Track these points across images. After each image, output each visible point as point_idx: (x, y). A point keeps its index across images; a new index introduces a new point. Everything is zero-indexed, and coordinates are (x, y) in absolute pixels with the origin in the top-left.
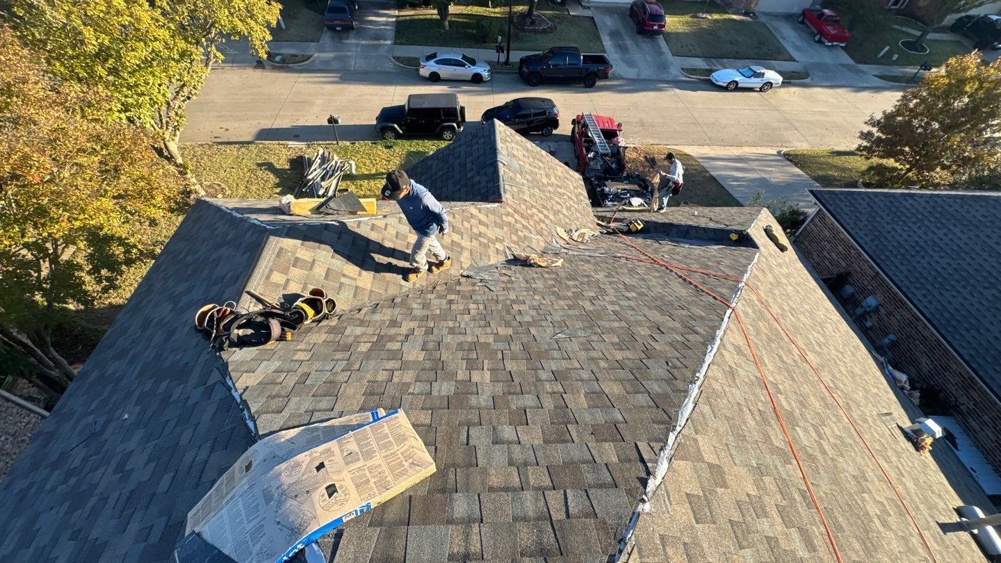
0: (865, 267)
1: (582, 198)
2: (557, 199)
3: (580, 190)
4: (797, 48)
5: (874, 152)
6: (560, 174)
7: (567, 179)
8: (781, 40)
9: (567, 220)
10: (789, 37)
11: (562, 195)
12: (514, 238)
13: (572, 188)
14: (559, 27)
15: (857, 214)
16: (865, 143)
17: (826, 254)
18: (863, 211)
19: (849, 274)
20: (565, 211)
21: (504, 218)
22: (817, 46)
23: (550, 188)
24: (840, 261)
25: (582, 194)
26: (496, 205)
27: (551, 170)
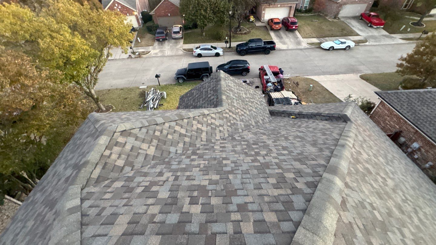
0: (410, 128)
1: (263, 103)
2: (250, 104)
3: (262, 99)
4: (361, 30)
5: (406, 72)
6: (252, 92)
7: (255, 95)
8: (352, 28)
9: (256, 114)
10: (356, 26)
11: (252, 102)
12: (229, 124)
13: (257, 98)
14: (251, 31)
15: (402, 102)
16: (400, 69)
17: (387, 122)
18: (405, 101)
19: (401, 132)
20: (254, 110)
21: (224, 115)
22: (370, 29)
23: (247, 100)
24: (396, 126)
25: (262, 101)
27: (248, 92)
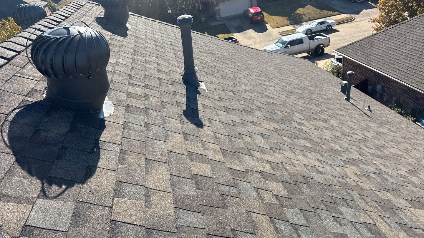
4: (344, 8)
8: (333, 7)
15: (356, 51)
17: (356, 77)
18: (358, 49)
19: (367, 80)
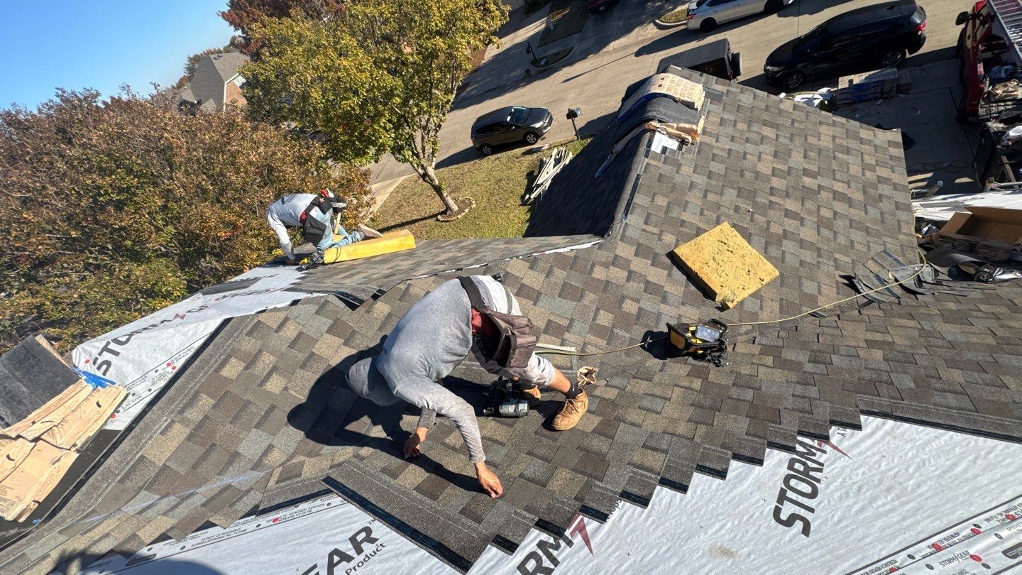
1: (885, 189)
2: (791, 205)
3: (883, 172)
6: (825, 142)
7: (848, 151)
9: (808, 256)
11: (807, 194)
12: (605, 319)
13: (855, 170)
20: (808, 234)
21: (598, 273)
23: (776, 182)
25: (885, 181)
26: (586, 244)
27: (798, 140)
